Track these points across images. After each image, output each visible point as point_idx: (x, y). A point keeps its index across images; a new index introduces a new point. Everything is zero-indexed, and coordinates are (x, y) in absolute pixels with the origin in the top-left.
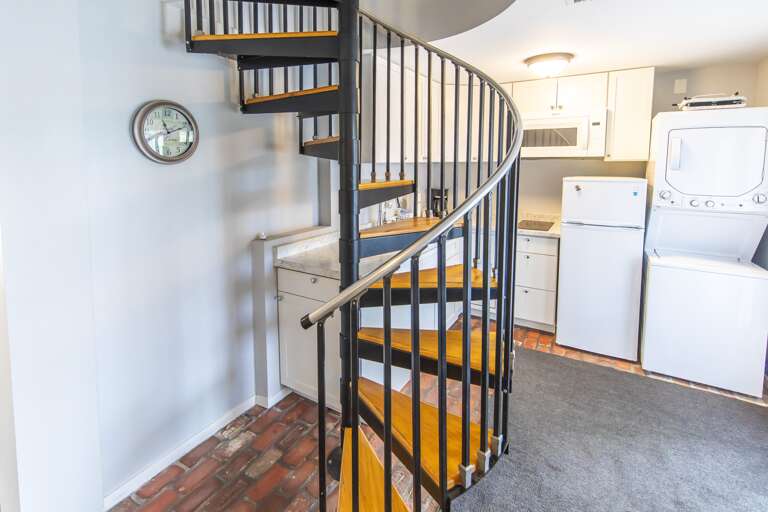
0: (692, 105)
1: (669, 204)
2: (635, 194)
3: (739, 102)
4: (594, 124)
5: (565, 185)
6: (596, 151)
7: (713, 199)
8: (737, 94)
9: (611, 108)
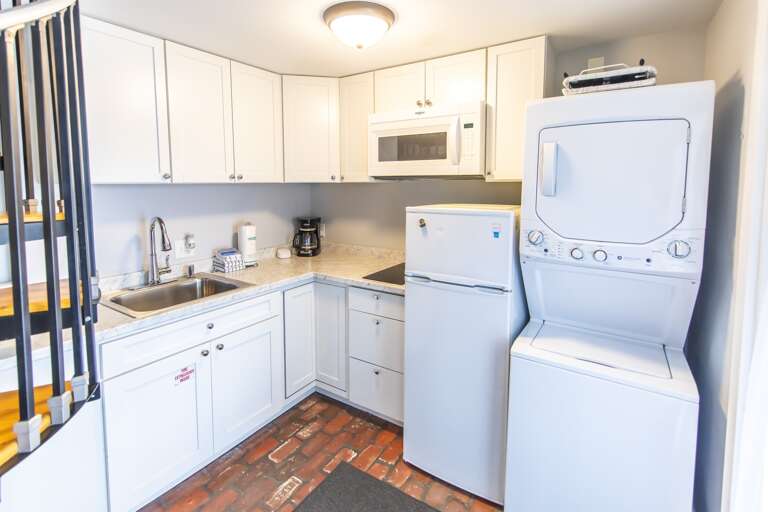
0: (574, 85)
1: (541, 255)
2: (496, 235)
3: (643, 76)
4: (466, 126)
5: (409, 216)
6: (471, 166)
7: (606, 247)
8: (642, 63)
9: (491, 102)
